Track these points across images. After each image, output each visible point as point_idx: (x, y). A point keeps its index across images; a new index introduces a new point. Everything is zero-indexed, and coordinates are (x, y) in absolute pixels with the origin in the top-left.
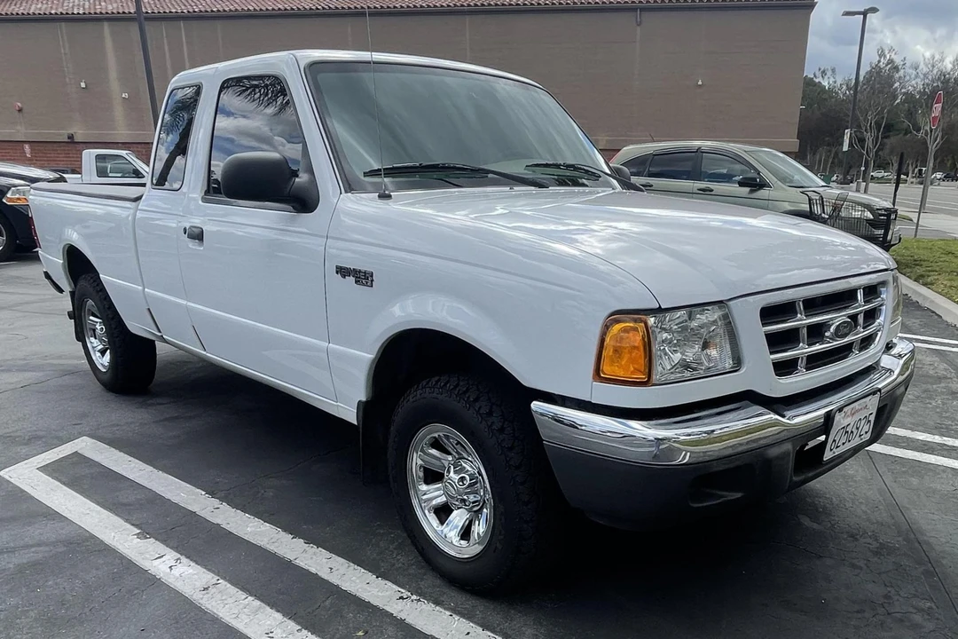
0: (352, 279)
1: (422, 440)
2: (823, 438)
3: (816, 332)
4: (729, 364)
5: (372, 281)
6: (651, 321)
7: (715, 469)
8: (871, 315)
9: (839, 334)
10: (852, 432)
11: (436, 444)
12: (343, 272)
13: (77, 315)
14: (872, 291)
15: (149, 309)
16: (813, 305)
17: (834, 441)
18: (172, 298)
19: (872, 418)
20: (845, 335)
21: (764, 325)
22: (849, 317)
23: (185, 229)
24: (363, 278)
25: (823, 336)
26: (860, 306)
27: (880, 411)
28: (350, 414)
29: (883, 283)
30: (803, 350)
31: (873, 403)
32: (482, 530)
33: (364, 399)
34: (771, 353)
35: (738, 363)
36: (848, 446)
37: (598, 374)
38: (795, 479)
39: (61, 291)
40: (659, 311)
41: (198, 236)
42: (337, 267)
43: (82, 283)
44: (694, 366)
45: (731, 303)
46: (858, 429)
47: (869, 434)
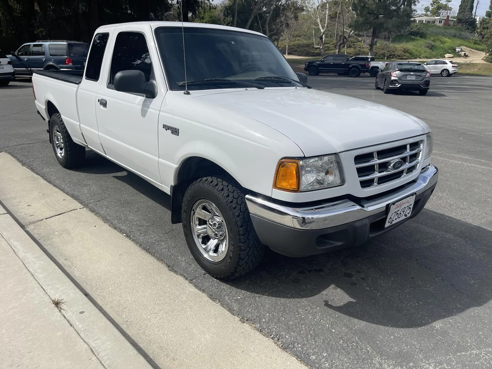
0: (169, 131)
1: (198, 205)
2: (384, 217)
3: (383, 167)
4: (338, 181)
5: (178, 133)
6: (301, 163)
7: (329, 232)
8: (414, 157)
9: (394, 167)
10: (400, 213)
11: (205, 208)
12: (166, 127)
13: (50, 131)
14: (415, 145)
15: (82, 133)
16: (382, 154)
17: (391, 218)
18: (92, 130)
19: (412, 207)
20: (399, 167)
21: (356, 163)
22: (401, 159)
23: (99, 100)
24: (175, 131)
25: (387, 168)
26: (408, 153)
27: (416, 203)
28: (167, 190)
29: (422, 141)
30: (377, 175)
31: (412, 200)
32: (223, 249)
33: (173, 184)
34: (359, 177)
35: (343, 182)
36: (398, 220)
37: (275, 186)
38: (371, 236)
39: (44, 119)
40: (304, 158)
41: (104, 103)
42: (164, 125)
43: (53, 117)
44: (322, 182)
45: (340, 154)
46: (403, 212)
47: (410, 214)
